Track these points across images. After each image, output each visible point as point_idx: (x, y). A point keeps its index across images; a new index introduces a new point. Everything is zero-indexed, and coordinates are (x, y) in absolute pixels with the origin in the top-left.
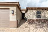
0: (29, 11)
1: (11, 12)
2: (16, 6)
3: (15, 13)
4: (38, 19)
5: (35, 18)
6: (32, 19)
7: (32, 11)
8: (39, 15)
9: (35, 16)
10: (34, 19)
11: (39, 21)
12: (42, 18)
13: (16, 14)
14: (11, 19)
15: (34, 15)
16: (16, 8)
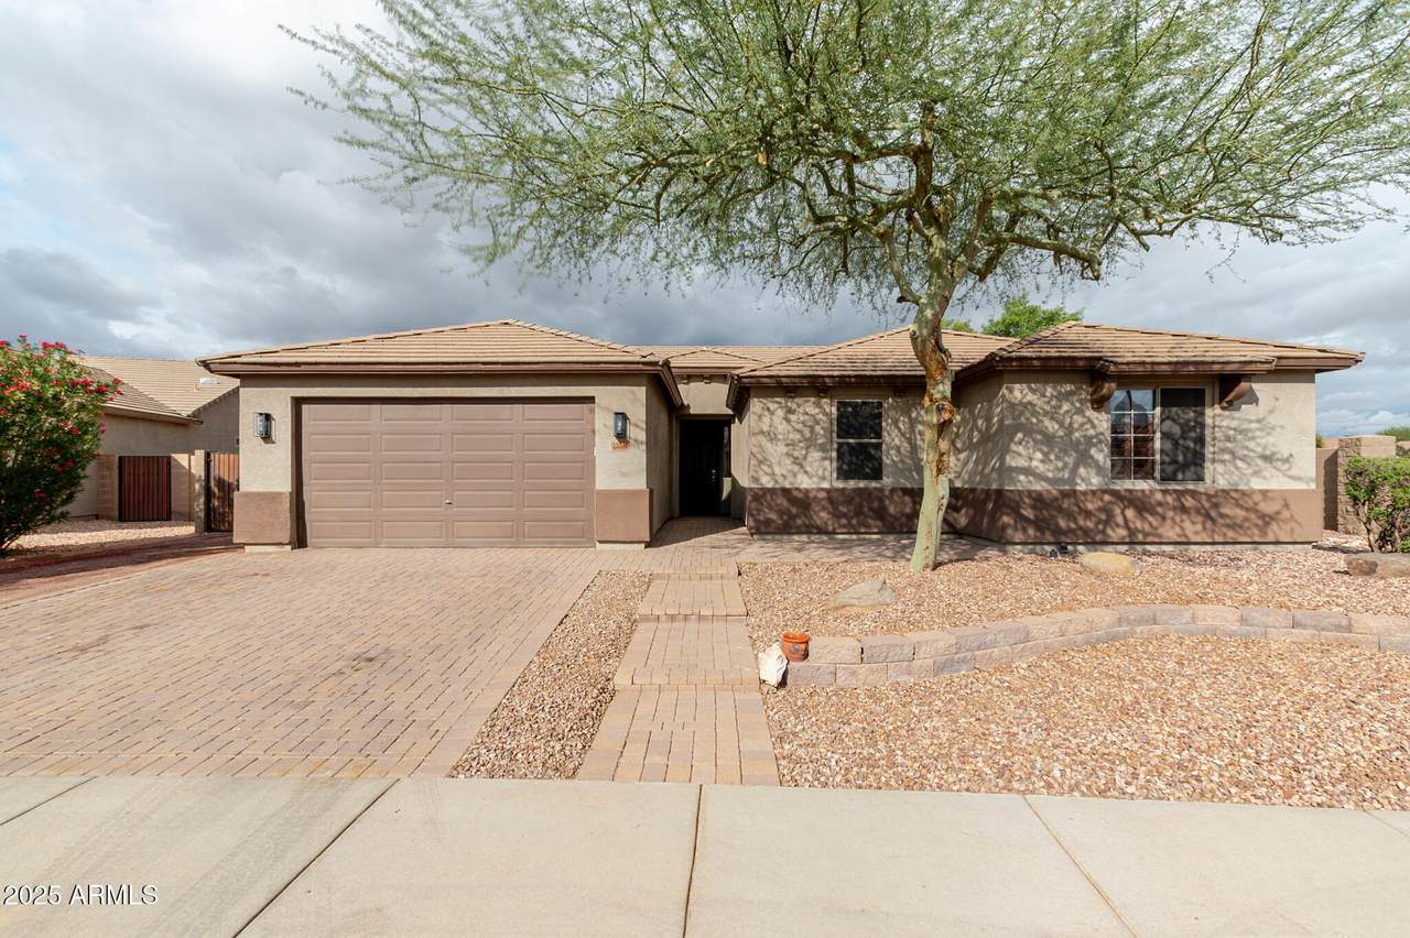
0: (756, 405)
1: (604, 424)
2: (645, 380)
3: (637, 433)
4: (852, 484)
5: (817, 474)
6: (786, 492)
7: (792, 404)
8: (863, 447)
9: (816, 455)
10: (805, 482)
11: (858, 512)
12: (887, 481)
13: (642, 436)
14: (603, 482)
15: (810, 443)
16: (641, 392)
